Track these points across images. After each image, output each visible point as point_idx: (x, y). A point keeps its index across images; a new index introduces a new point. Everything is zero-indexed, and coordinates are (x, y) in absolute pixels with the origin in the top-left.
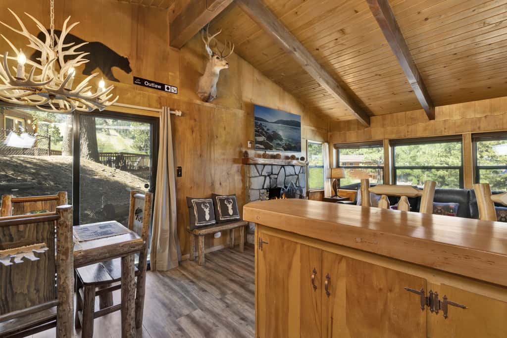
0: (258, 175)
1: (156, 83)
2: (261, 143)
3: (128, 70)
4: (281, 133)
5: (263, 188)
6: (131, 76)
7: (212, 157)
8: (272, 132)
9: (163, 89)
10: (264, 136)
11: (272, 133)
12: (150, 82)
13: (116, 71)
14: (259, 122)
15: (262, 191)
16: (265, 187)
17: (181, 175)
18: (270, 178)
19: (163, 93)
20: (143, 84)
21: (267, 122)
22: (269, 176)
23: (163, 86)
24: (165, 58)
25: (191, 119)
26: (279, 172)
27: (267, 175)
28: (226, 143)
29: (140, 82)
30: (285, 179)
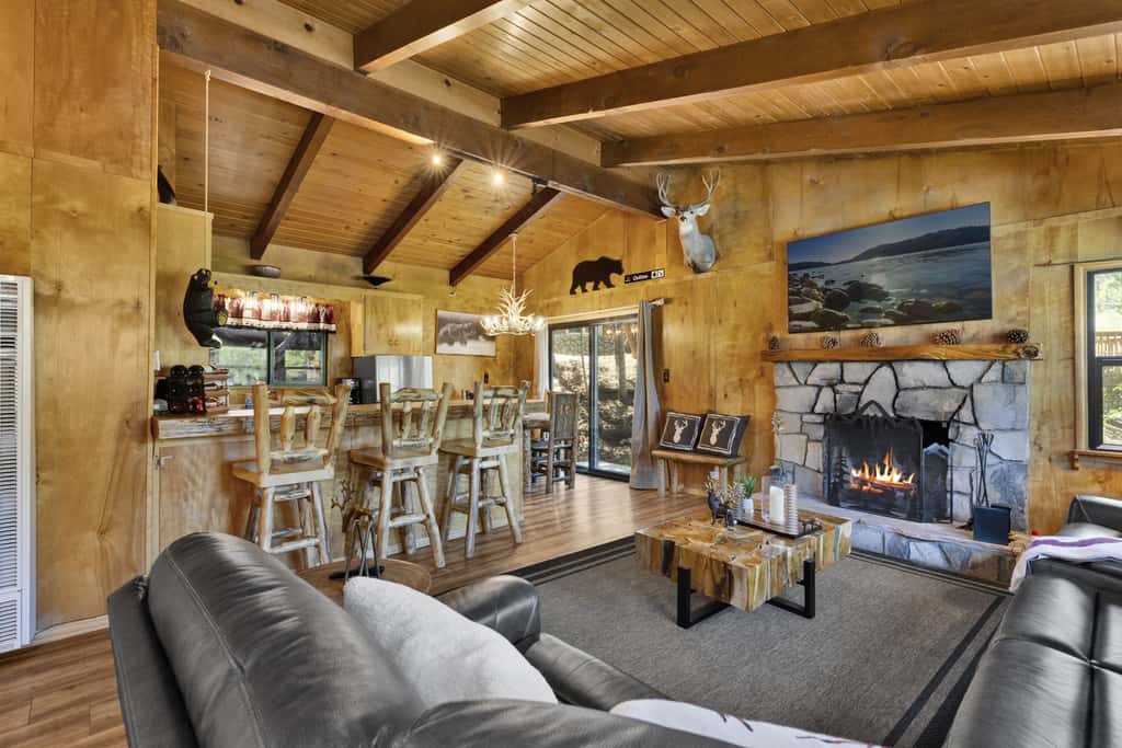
0: (795, 383)
1: (642, 274)
2: (805, 317)
3: (620, 272)
4: (876, 279)
5: (812, 412)
6: (622, 277)
7: (712, 355)
8: (845, 284)
9: (649, 278)
10: (814, 298)
11: (845, 288)
12: (637, 275)
13: (614, 277)
14: (800, 274)
15: (807, 418)
16: (818, 409)
17: (668, 380)
18: (835, 392)
19: (649, 283)
20: (632, 281)
21: (829, 264)
22: (832, 386)
23: (649, 274)
24: (652, 240)
25: (680, 305)
26: (869, 378)
27: (823, 384)
28: (737, 328)
29: (630, 279)
30: (897, 396)
